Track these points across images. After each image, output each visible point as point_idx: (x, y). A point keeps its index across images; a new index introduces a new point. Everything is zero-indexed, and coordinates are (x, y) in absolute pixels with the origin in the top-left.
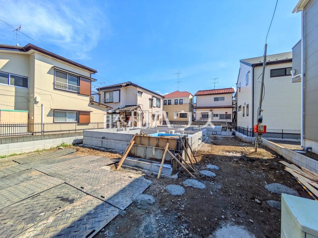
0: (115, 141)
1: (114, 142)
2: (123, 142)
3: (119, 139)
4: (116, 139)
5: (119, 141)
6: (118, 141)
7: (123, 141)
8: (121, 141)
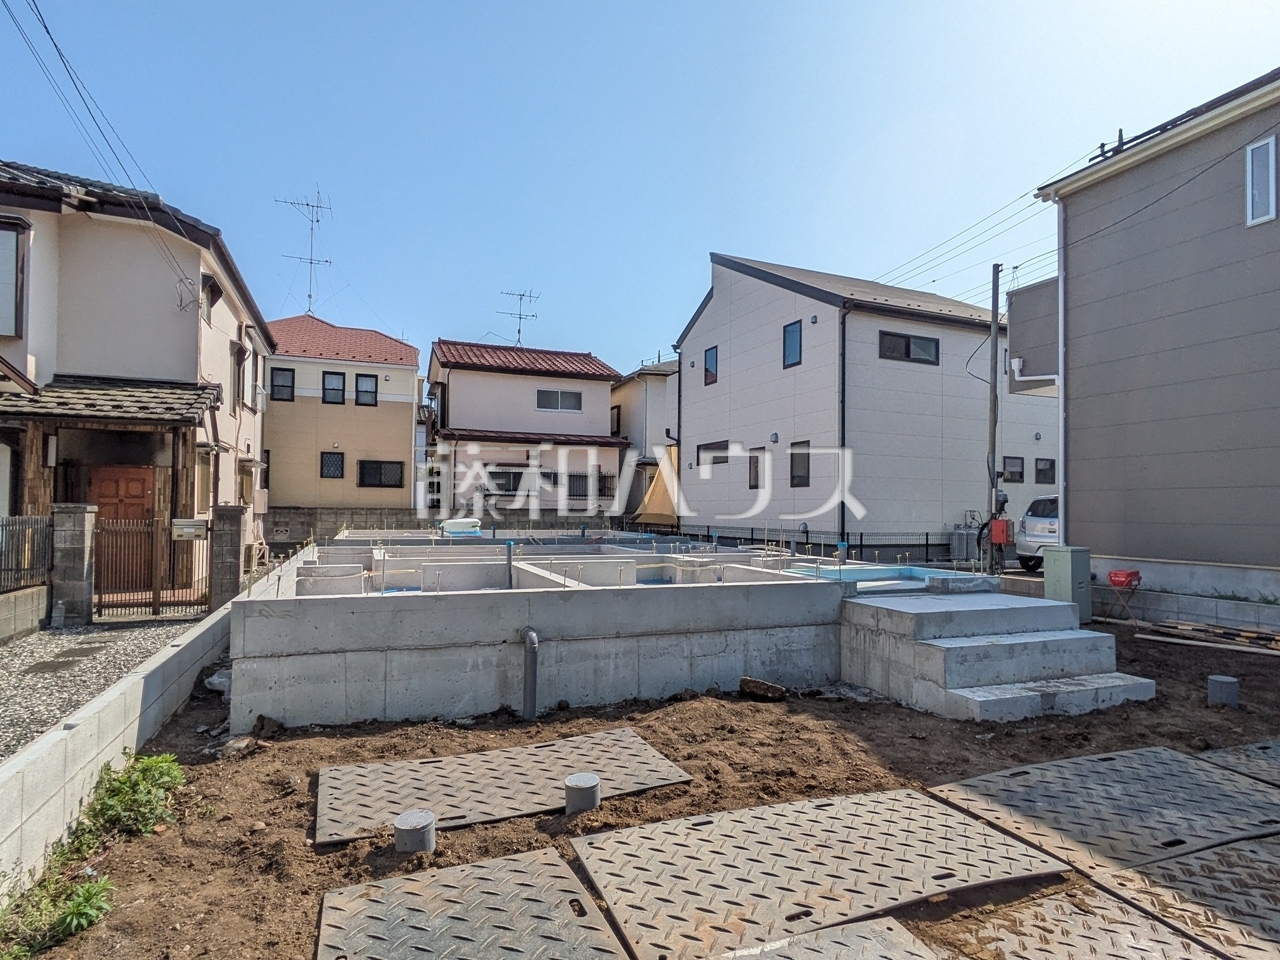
0: (631, 643)
1: (624, 654)
2: (695, 639)
3: (664, 625)
4: (639, 630)
5: (664, 642)
6: (654, 639)
7: (693, 633)
8: (682, 638)
